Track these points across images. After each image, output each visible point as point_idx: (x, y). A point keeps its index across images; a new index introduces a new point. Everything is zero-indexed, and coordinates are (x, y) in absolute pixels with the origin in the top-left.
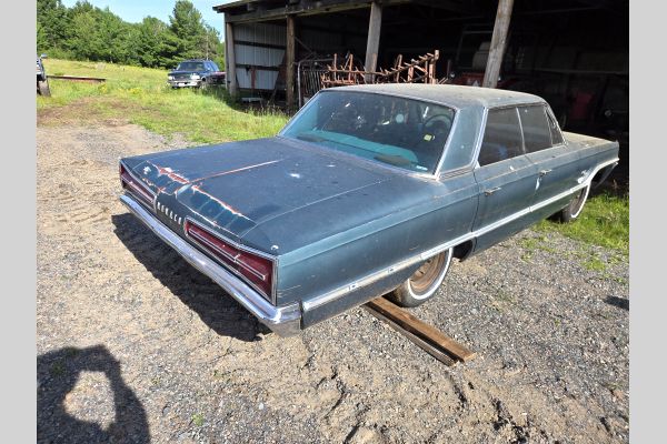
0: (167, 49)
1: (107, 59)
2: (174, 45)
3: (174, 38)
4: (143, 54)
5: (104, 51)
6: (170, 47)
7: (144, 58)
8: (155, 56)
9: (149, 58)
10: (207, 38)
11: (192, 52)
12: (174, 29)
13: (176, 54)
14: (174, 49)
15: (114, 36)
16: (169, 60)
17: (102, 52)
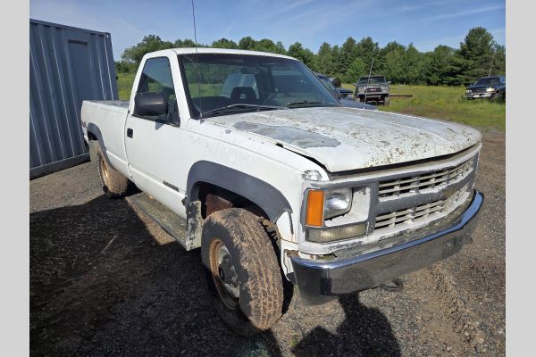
0: (452, 69)
1: (402, 81)
2: (459, 65)
3: (461, 60)
4: (430, 76)
5: (401, 76)
6: (455, 68)
7: (430, 78)
8: (440, 76)
9: (435, 78)
10: (493, 57)
11: (476, 70)
12: (462, 53)
13: (460, 73)
14: (458, 69)
15: (411, 64)
16: (452, 79)
17: (399, 77)
